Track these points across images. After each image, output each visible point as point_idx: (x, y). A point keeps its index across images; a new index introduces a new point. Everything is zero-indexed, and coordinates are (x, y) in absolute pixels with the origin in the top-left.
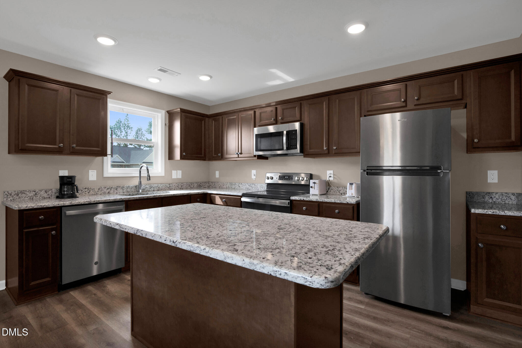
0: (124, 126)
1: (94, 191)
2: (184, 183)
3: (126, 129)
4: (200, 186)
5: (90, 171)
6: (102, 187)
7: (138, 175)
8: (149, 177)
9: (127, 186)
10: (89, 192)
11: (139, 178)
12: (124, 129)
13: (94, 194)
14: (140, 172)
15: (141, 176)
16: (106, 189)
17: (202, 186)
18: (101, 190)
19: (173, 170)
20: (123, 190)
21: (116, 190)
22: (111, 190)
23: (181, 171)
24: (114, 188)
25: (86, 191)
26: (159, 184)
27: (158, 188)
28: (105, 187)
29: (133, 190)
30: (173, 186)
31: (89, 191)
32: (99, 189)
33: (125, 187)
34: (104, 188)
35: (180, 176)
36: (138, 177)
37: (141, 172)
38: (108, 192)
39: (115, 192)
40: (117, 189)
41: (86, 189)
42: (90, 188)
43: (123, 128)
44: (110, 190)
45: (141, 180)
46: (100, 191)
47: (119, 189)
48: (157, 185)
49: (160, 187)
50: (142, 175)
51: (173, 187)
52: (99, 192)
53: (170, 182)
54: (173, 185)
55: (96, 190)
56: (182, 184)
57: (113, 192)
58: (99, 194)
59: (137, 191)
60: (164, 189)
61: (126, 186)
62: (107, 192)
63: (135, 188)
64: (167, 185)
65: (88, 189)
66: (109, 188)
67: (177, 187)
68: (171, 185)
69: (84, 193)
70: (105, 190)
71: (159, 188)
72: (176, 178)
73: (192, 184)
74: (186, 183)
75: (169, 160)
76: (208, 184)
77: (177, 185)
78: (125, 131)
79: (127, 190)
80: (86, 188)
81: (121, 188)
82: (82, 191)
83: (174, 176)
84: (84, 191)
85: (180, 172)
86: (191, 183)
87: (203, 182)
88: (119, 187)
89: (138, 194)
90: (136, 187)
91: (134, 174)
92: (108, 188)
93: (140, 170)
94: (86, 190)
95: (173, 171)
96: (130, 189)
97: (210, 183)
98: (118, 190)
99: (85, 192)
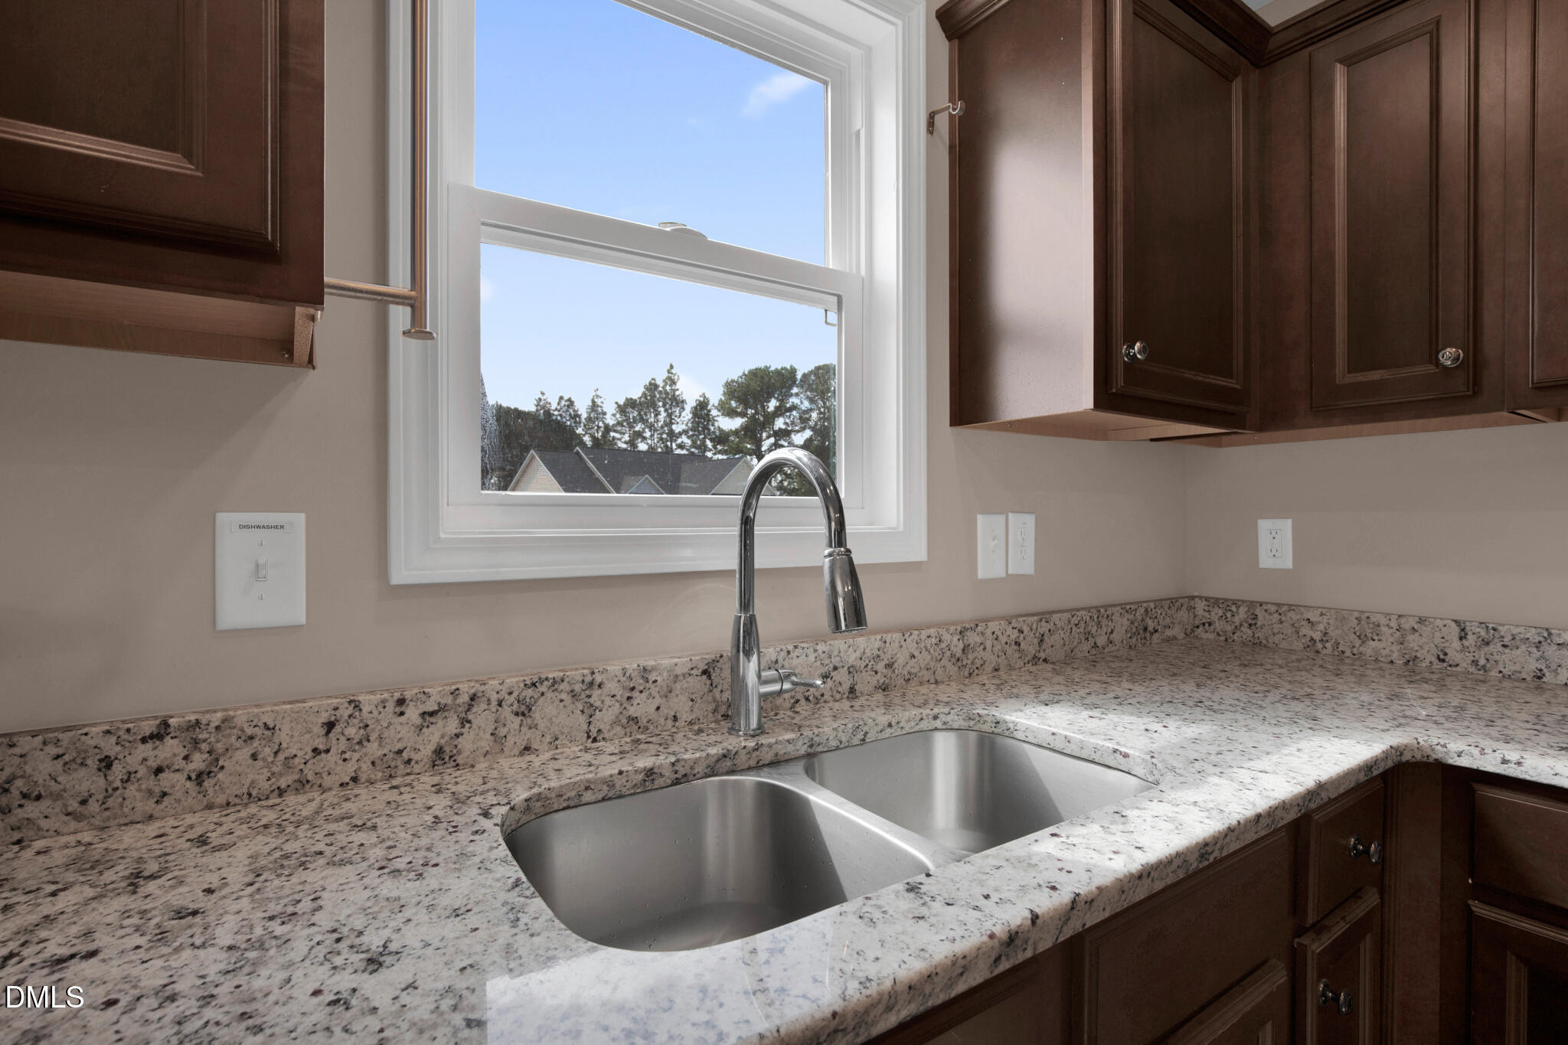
0: (664, 399)
1: (267, 752)
2: (1056, 617)
3: (668, 406)
4: (1145, 629)
5: (224, 519)
6: (368, 701)
7: (731, 560)
8: (852, 574)
9: (632, 666)
10: (200, 778)
11: (733, 589)
12: (664, 406)
13: (266, 786)
14: (747, 525)
15: (757, 565)
16: (413, 713)
17: (1156, 631)
18: (351, 731)
19: (984, 513)
20: (590, 710)
21: (518, 720)
22: (465, 722)
23: (1030, 520)
24: (494, 697)
25: (159, 770)
26: (888, 637)
27: (880, 667)
28: (401, 702)
29: (680, 704)
30: (988, 644)
31: (198, 762)
32: (330, 726)
33: (611, 687)
34: (391, 706)
35: (1023, 563)
36: (728, 573)
37: (758, 530)
38: (439, 751)
39: (516, 741)
40: (524, 711)
41: (158, 736)
42: (216, 718)
43: (660, 404)
44: (452, 725)
45: (759, 607)
46: (343, 744)
47: (549, 710)
48: (878, 644)
49: (902, 658)
50: (760, 561)
51: (988, 656)
52: (332, 758)
53: (964, 610)
54: (988, 632)
55: (296, 740)
56: (1044, 627)
57: (486, 741)
58: (327, 781)
59: (715, 711)
60: (927, 675)
61: (614, 668)
62: (427, 751)
63: (698, 683)
64: (946, 637)
65: (196, 742)
66: (449, 700)
67: (1010, 650)
68: (973, 638)
69: (132, 788)
70: (402, 731)
71: (889, 666)
72: (1000, 573)
73: (1104, 622)
74: (1067, 615)
75: (951, 425)
76: (1183, 615)
77: (1009, 631)
78: (666, 410)
79: (633, 711)
80: (165, 724)
81: (574, 695)
82: (107, 763)
83: (989, 565)
84: (133, 761)
85: (1023, 527)
86: (1097, 609)
87: (1159, 602)
88: (555, 682)
89: (728, 763)
90: (705, 672)
91: (688, 553)
92: (431, 706)
93: (747, 505)
94: (171, 748)
95: (980, 518)
96: (658, 701)
97: (1200, 606)
98: (537, 714)
99: (150, 783)
